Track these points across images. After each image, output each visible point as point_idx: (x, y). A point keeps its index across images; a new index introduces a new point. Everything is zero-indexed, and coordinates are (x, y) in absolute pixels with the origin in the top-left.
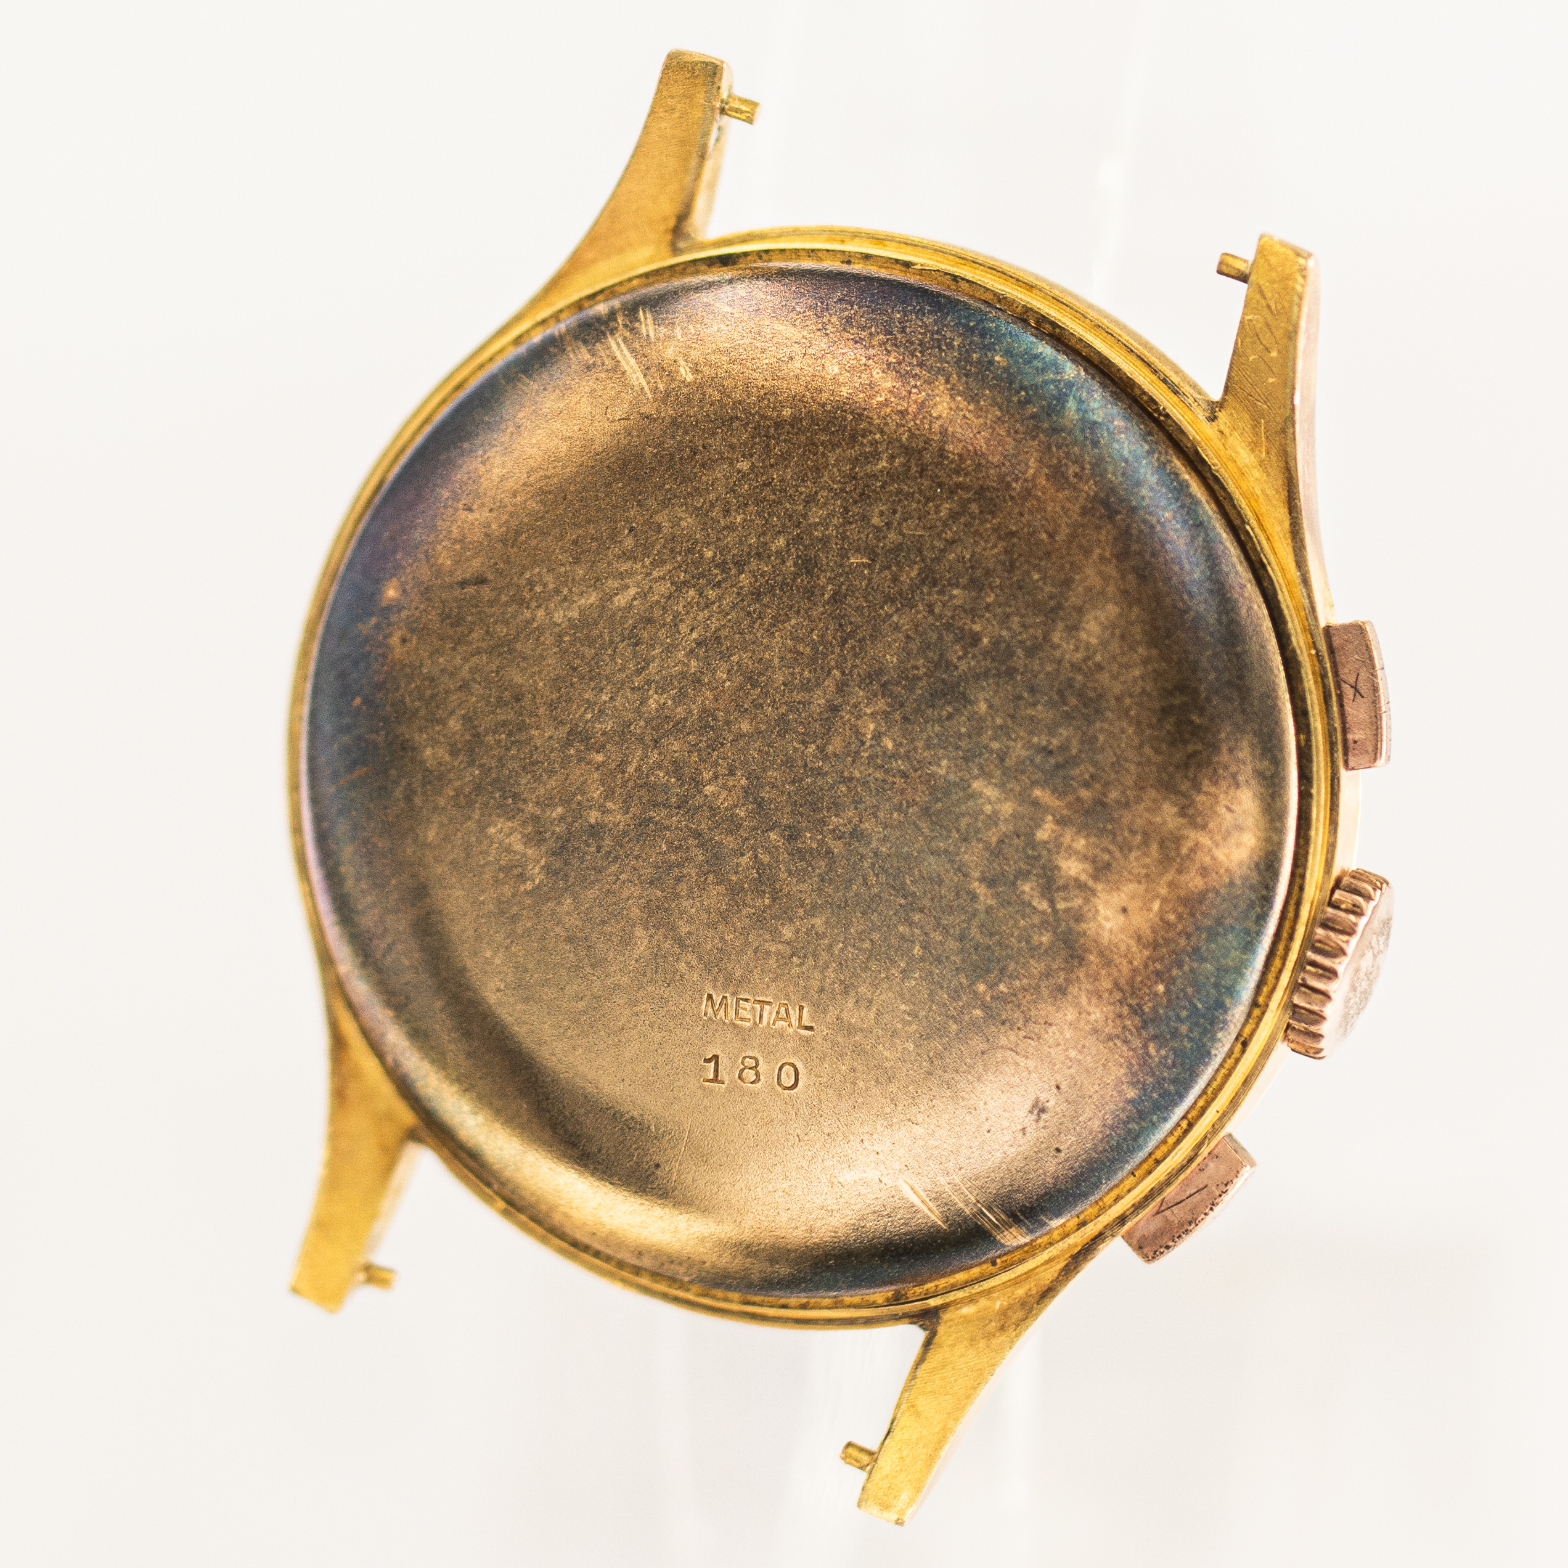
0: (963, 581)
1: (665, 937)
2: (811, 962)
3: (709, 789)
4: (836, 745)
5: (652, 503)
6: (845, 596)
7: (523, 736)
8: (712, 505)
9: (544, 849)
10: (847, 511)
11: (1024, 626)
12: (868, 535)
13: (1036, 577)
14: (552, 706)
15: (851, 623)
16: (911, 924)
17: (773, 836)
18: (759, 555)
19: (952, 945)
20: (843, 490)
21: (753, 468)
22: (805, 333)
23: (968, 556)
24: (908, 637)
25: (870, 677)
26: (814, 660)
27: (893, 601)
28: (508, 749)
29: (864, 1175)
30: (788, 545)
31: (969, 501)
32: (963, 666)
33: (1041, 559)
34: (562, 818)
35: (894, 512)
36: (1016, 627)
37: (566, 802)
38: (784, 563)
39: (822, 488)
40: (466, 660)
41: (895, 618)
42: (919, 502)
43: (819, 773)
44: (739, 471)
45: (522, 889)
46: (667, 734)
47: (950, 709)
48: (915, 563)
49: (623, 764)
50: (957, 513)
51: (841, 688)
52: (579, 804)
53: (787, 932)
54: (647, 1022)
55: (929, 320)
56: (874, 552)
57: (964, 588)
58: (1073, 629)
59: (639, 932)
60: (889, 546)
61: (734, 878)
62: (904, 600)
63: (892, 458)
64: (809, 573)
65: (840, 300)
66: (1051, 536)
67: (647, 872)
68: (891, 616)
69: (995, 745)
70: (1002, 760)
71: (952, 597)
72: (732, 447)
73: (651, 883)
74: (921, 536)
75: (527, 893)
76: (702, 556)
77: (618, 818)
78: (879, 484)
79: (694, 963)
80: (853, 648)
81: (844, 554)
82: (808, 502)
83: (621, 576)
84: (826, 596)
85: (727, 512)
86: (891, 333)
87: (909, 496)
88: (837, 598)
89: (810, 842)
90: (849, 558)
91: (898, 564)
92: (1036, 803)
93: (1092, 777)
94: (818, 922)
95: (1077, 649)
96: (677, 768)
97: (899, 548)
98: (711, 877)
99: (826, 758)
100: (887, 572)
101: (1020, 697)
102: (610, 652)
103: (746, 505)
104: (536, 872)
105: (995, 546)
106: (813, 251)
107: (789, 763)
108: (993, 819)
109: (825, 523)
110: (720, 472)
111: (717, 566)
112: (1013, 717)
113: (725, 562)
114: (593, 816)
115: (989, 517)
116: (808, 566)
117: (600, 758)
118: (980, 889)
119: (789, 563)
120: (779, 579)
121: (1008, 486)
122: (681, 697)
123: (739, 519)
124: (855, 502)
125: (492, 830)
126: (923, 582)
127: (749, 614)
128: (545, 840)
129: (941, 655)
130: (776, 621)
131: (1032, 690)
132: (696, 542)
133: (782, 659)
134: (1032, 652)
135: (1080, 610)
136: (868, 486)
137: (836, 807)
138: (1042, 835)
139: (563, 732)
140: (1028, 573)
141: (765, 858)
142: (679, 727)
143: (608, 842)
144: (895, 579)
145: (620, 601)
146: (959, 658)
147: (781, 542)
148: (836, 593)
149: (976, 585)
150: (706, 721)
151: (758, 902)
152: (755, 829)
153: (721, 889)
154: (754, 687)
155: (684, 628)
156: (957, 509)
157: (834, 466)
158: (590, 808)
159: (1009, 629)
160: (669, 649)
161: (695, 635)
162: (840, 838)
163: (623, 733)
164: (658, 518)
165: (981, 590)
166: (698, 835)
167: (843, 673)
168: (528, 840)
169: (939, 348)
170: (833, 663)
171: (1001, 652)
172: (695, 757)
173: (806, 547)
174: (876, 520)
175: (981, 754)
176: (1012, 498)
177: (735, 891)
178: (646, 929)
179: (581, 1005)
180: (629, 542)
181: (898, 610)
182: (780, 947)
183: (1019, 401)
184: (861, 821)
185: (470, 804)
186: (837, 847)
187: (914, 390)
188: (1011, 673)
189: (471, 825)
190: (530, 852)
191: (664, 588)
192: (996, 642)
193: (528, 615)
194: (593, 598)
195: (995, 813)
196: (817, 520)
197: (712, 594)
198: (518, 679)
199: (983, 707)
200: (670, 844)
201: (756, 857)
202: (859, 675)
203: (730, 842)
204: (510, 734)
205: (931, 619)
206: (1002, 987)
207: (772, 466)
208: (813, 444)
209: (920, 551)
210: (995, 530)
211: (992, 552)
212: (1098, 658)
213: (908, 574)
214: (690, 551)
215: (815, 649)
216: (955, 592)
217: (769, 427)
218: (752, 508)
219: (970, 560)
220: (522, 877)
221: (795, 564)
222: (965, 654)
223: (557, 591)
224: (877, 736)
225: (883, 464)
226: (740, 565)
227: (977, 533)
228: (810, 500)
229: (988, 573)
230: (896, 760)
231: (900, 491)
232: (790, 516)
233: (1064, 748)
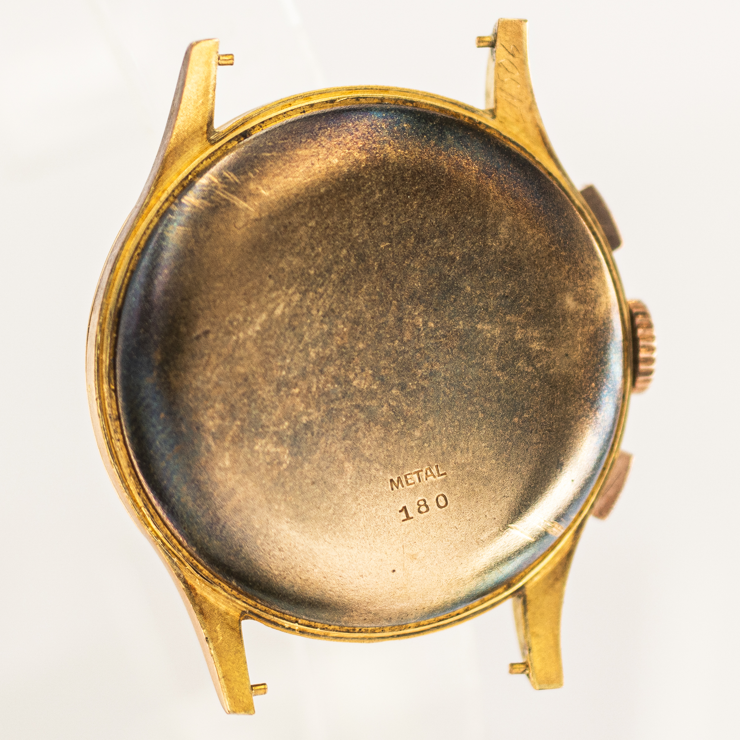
0: (437, 234)
1: (360, 461)
2: (433, 442)
3: (355, 383)
4: (407, 336)
5: (275, 259)
6: (385, 264)
7: (255, 397)
8: (305, 249)
9: (285, 446)
10: (369, 224)
11: (473, 243)
12: (384, 232)
13: (469, 218)
14: (264, 376)
15: (392, 276)
16: (473, 404)
17: (394, 391)
18: (336, 263)
19: (495, 406)
20: (364, 215)
21: (317, 223)
22: (313, 150)
23: (434, 222)
24: (421, 271)
25: (411, 297)
26: (382, 301)
27: (408, 257)
28: (250, 406)
29: (492, 532)
30: (348, 251)
31: (425, 196)
32: (452, 274)
33: (468, 209)
34: (289, 427)
35: (392, 216)
36: (469, 245)
37: (288, 419)
38: (349, 261)
39: (354, 219)
40: (212, 373)
41: (412, 265)
42: (402, 206)
43: (404, 352)
44: (311, 227)
45: (282, 469)
46: (325, 365)
47: (454, 297)
48: (411, 235)
49: (309, 389)
50: (421, 204)
51: (399, 308)
52: (295, 417)
53: (417, 434)
54: (366, 506)
55: (366, 121)
56: (390, 238)
57: (439, 237)
58: (495, 235)
59: (347, 465)
60: (396, 232)
61: (383, 419)
62: (414, 254)
63: (381, 191)
64: (363, 261)
65: (320, 129)
66: (468, 196)
67: (340, 434)
68: (410, 265)
69: (481, 304)
70: (487, 310)
71: (434, 244)
72: (303, 217)
73: (344, 439)
74: (409, 222)
75: (285, 470)
76: (309, 274)
77: (316, 415)
78: (379, 206)
79: (378, 467)
80: (398, 287)
81: (376, 245)
82: (349, 228)
83: (273, 300)
84: (376, 268)
85: (313, 249)
86: (352, 134)
87: (396, 205)
88: (381, 267)
89: (411, 386)
90: (379, 246)
91: (403, 239)
92: (509, 323)
93: (530, 300)
94: (430, 422)
95: (501, 243)
96: (336, 379)
97: (400, 232)
98: (372, 424)
99: (405, 344)
100: (400, 245)
101: (484, 277)
102: (282, 338)
103: (321, 241)
104: (287, 459)
105: (445, 212)
106: (285, 113)
107: (388, 354)
108: (493, 339)
109: (361, 234)
110: (302, 231)
111: (318, 276)
112: (484, 288)
113: (321, 273)
114: (304, 419)
115: (437, 199)
116: (361, 258)
117: (297, 391)
118: (499, 374)
119: (352, 260)
120: (351, 270)
121: (440, 182)
122: (325, 345)
123: (320, 249)
124: (372, 219)
125: (257, 448)
126: (418, 243)
127: (342, 292)
128: (284, 441)
129: (440, 273)
130: (356, 290)
131: (488, 272)
132: (304, 269)
133: (366, 306)
134: (480, 254)
135: (495, 225)
136: (375, 209)
137: (419, 365)
138: (518, 337)
139: (274, 386)
140: (465, 218)
141: (394, 403)
142: (329, 359)
143: (316, 429)
144: (405, 247)
145: (278, 312)
146: (449, 271)
147: (344, 252)
148: (380, 265)
149: (444, 234)
150: (342, 351)
151: (399, 426)
152: (384, 392)
153: (379, 427)
154: (358, 325)
155: (314, 312)
156: (421, 202)
157: (355, 206)
158: (301, 416)
159: (466, 247)
160: (310, 325)
161: (321, 313)
162: (426, 379)
163: (304, 375)
164: (281, 265)
165: (446, 235)
166: (358, 406)
167: (398, 301)
168: (276, 444)
169: (377, 131)
170: (391, 298)
171: (467, 259)
172: (343, 371)
173: (357, 250)
174: (385, 223)
175: (476, 312)
176: (443, 186)
177: (386, 425)
178: (349, 462)
179: (331, 511)
180: (271, 282)
181: (412, 260)
182: (416, 442)
183: (426, 141)
184: (432, 366)
185: (241, 440)
186: (426, 383)
187: (377, 155)
188: (475, 267)
189: (246, 449)
190: (279, 450)
191: (297, 297)
192: (463, 257)
193: (234, 338)
194: (264, 316)
195: (493, 336)
196: (357, 234)
197: (320, 290)
198: (242, 370)
199: (469, 289)
200: (346, 416)
201: (389, 405)
202: (405, 298)
203: (374, 403)
204: (248, 398)
205: (429, 258)
206: (526, 415)
207: (326, 218)
208: (341, 200)
209: (411, 229)
210: (442, 205)
211: (444, 215)
212: (512, 243)
213: (410, 241)
214: (303, 274)
215: (380, 296)
216: (435, 241)
217: (317, 200)
218: (324, 242)
219: (436, 223)
220: (280, 463)
221: (355, 260)
222: (451, 269)
223: (245, 321)
224: (425, 323)
225: (378, 195)
226: (329, 271)
227: (434, 209)
228: (351, 226)
229: (446, 226)
230: (438, 331)
231: (391, 205)
232: (344, 238)
233: (512, 292)
